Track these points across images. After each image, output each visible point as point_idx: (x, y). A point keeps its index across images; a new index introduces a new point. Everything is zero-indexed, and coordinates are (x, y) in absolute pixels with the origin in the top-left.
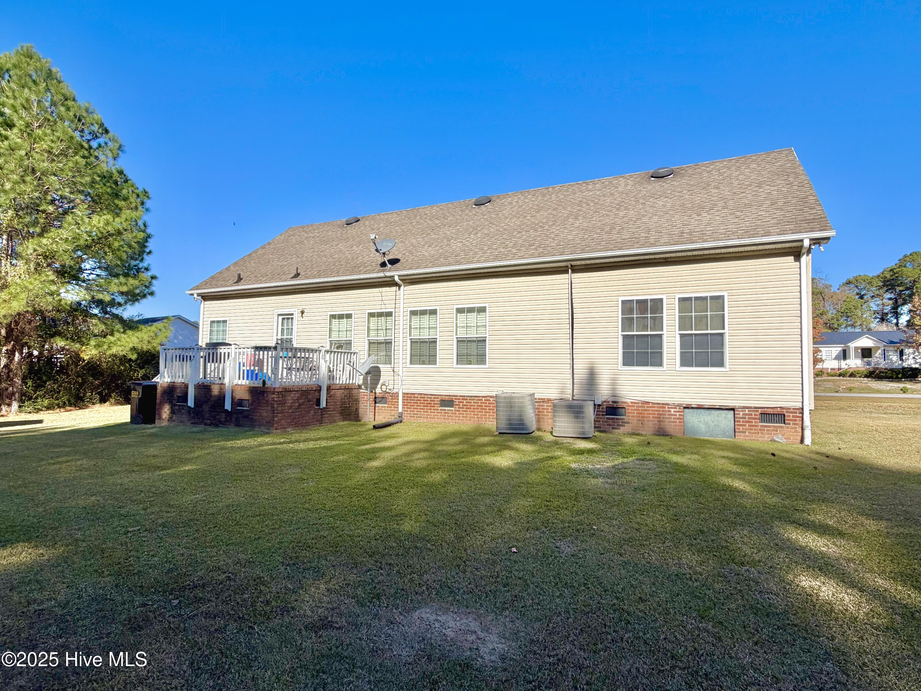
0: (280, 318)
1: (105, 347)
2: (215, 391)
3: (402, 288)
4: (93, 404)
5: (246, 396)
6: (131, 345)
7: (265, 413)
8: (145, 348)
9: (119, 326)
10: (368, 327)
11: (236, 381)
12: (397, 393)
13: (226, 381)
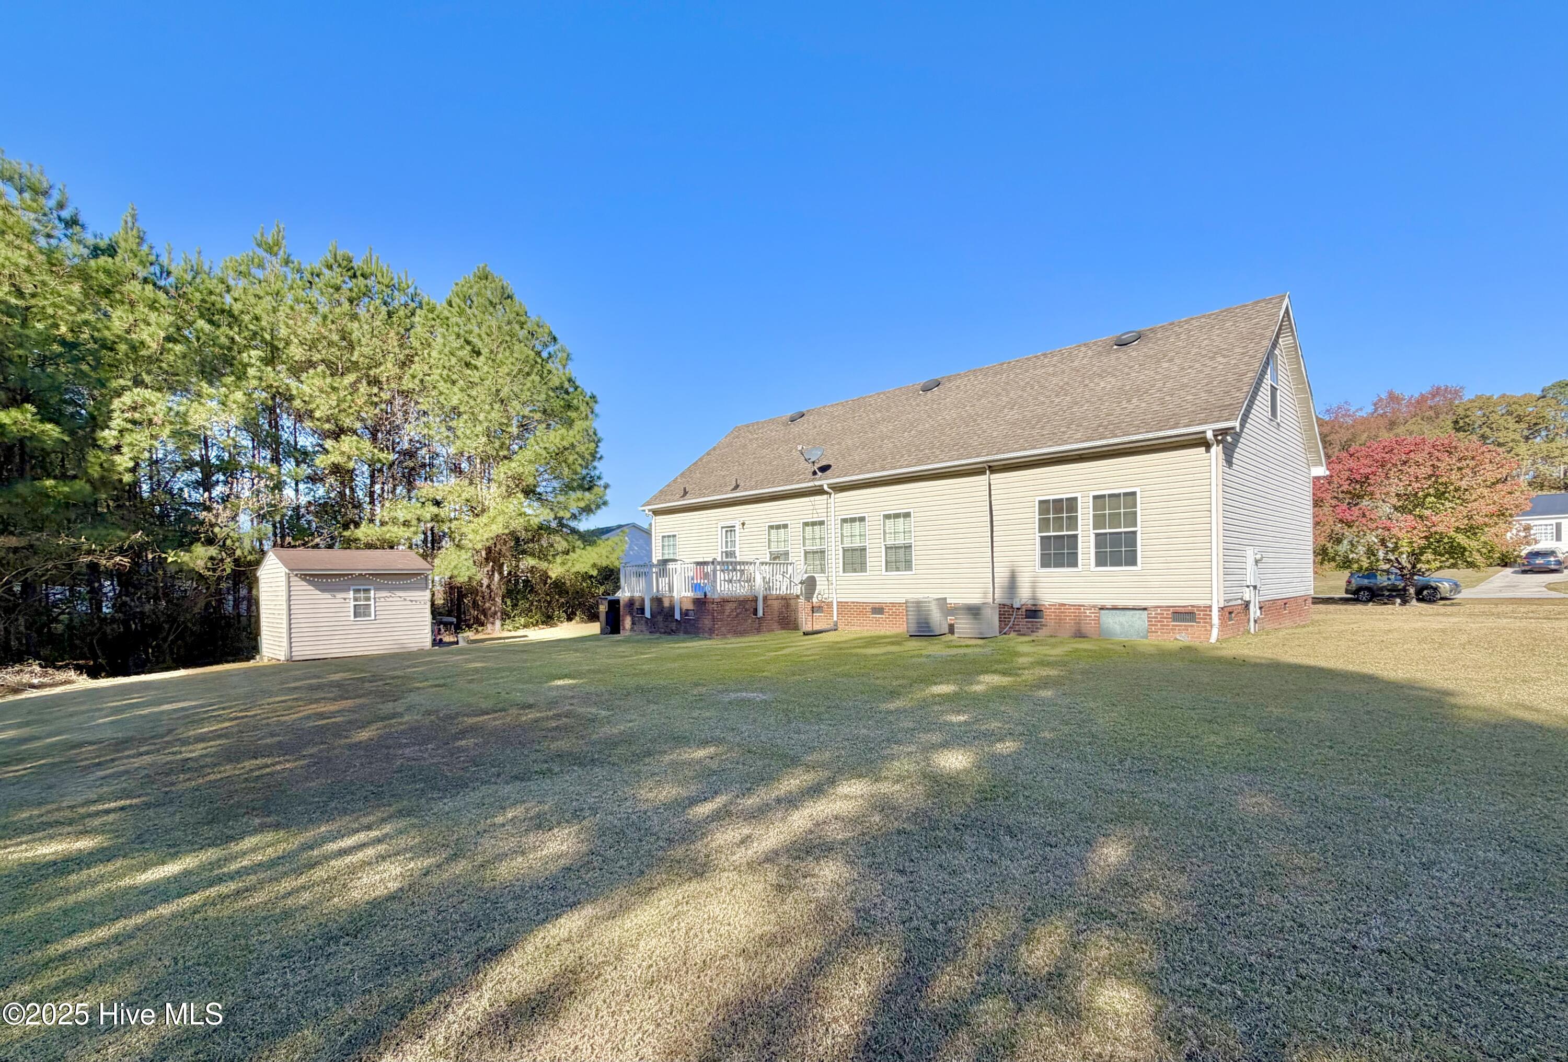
0: (724, 530)
1: (570, 564)
2: (666, 604)
3: (832, 496)
4: (562, 622)
5: (690, 606)
6: (592, 562)
7: (707, 622)
8: (604, 564)
9: (579, 543)
10: (804, 537)
11: (684, 594)
12: (832, 602)
13: (675, 594)
